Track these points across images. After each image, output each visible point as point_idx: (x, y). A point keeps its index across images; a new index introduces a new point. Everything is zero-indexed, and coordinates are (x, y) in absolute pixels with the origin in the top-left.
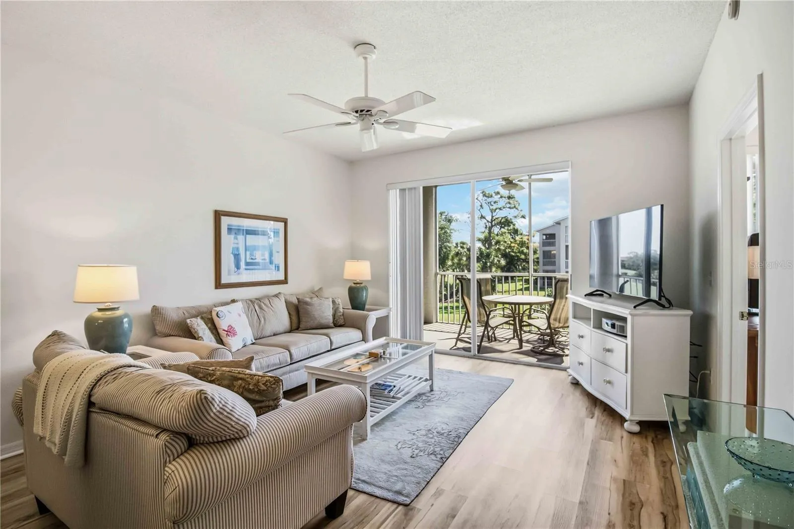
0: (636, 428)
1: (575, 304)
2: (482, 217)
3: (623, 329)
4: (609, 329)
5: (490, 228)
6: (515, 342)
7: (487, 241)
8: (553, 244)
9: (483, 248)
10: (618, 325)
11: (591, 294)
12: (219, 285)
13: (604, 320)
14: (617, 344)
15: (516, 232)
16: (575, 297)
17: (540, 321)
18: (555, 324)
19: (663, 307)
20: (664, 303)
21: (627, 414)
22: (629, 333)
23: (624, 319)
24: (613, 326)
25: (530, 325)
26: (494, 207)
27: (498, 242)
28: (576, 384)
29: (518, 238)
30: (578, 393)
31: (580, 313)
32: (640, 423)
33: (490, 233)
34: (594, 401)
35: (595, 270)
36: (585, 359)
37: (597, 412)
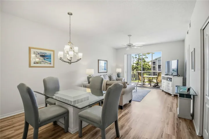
0: (174, 96)
1: (163, 76)
2: (136, 58)
3: (171, 80)
4: (169, 80)
5: (139, 60)
6: (150, 85)
7: (137, 64)
8: (155, 65)
9: (136, 66)
10: (171, 79)
11: (166, 75)
12: (98, 72)
13: (168, 79)
14: (170, 83)
15: (145, 61)
16: (163, 75)
17: (155, 81)
18: (158, 81)
19: (178, 76)
20: (178, 75)
21: (172, 94)
22: (172, 81)
23: (171, 78)
24: (170, 80)
25: (153, 82)
26: (140, 55)
27: (140, 64)
28: (163, 91)
29: (145, 63)
30: (163, 92)
31: (164, 78)
32: (174, 95)
33: (138, 62)
34: (166, 93)
35: (166, 71)
36: (164, 86)
37: (167, 94)
